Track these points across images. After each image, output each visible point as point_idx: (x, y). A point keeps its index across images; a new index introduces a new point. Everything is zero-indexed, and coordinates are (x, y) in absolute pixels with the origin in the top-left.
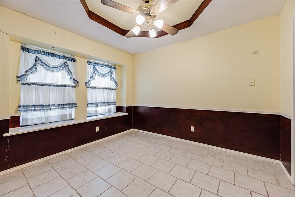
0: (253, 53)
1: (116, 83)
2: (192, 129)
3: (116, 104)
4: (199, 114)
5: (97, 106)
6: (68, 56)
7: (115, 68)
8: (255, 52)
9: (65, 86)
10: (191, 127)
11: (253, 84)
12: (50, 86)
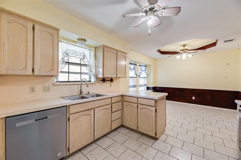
0: (227, 64)
1: (147, 74)
2: (194, 98)
3: (147, 85)
4: (198, 91)
5: (142, 87)
6: (132, 63)
7: (146, 67)
8: (228, 64)
9: (134, 77)
10: (193, 97)
11: (227, 78)
12: (131, 78)
